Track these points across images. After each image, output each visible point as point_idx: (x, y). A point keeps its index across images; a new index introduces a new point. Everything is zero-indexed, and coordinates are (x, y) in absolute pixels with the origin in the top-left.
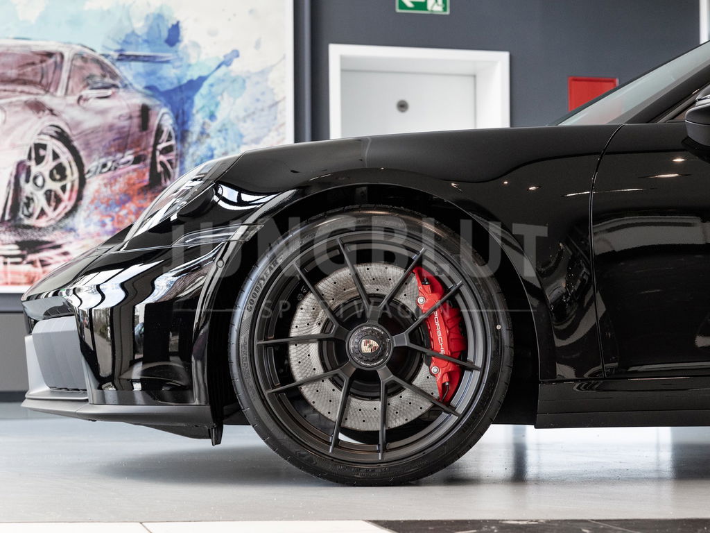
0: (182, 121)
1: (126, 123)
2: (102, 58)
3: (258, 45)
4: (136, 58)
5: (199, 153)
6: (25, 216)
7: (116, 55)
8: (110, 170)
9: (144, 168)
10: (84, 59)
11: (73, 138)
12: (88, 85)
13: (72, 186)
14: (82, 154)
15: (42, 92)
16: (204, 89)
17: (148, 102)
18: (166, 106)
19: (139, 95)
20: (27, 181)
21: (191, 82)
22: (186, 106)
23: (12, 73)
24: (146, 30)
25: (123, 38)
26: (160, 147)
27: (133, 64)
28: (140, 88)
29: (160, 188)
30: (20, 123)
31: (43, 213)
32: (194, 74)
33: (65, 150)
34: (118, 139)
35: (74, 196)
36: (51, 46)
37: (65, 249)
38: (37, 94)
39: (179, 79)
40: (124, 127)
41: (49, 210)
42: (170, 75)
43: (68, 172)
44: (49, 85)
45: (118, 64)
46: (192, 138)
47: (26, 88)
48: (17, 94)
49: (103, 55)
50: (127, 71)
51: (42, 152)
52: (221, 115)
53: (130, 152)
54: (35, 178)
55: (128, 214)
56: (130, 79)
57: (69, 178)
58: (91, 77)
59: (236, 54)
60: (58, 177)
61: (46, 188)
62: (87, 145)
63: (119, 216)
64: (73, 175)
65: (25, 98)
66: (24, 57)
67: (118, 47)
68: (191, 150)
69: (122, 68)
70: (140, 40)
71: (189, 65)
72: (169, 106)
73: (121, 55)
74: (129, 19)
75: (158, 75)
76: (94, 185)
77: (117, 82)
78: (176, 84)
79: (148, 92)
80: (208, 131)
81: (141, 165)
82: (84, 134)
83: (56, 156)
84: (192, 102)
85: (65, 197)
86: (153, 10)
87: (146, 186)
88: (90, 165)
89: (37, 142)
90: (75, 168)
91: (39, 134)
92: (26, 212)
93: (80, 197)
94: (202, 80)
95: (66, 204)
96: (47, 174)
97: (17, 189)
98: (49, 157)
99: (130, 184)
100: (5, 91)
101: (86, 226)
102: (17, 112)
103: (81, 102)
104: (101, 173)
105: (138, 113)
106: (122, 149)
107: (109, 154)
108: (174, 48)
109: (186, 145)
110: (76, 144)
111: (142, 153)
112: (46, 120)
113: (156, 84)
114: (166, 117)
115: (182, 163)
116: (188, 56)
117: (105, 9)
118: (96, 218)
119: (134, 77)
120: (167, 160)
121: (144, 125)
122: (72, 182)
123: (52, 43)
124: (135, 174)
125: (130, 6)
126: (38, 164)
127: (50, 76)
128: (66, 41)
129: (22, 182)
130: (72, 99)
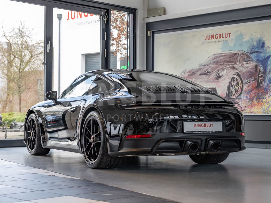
0: (265, 68)
1: (252, 70)
2: (247, 53)
4: (254, 52)
5: (269, 77)
8: (248, 83)
9: (256, 82)
10: (242, 53)
12: (244, 61)
13: (240, 87)
14: (242, 79)
15: (234, 64)
17: (257, 64)
19: (255, 62)
20: (231, 87)
21: (267, 57)
22: (266, 64)
23: (228, 60)
24: (257, 44)
25: (251, 47)
26: (260, 76)
27: (254, 54)
28: (255, 60)
29: (260, 87)
30: (230, 72)
31: (234, 95)
32: (268, 55)
33: (239, 78)
34: (250, 74)
36: (236, 52)
37: (239, 104)
39: (264, 57)
40: (252, 71)
42: (262, 55)
43: (240, 84)
44: (235, 62)
45: (250, 54)
46: (268, 72)
47: (231, 63)
48: (229, 65)
50: (252, 56)
53: (253, 78)
54: (233, 86)
55: (252, 94)
56: (253, 58)
58: (245, 58)
60: (237, 85)
61: (235, 88)
62: (243, 76)
65: (231, 66)
66: (231, 55)
67: (250, 50)
68: (267, 76)
69: (251, 55)
70: (255, 47)
71: (267, 53)
72: (262, 64)
73: (251, 52)
74: (253, 42)
75: (259, 56)
76: (245, 87)
77: (250, 59)
78: (264, 58)
79: (257, 61)
82: (243, 74)
83: (237, 80)
84: (268, 63)
85: (239, 90)
86: (258, 39)
87: (256, 86)
88: (244, 82)
90: (241, 83)
91: (233, 75)
92: (231, 95)
93: (242, 90)
94: (270, 56)
95: (239, 92)
96: (235, 85)
99: (253, 86)
100: (227, 64)
101: (243, 98)
102: (229, 69)
103: (242, 65)
104: (246, 84)
105: (255, 67)
106: (251, 77)
107: (248, 79)
108: (263, 49)
109: (266, 75)
110: (241, 76)
111: (256, 78)
112: (235, 71)
113: (259, 59)
114: (261, 67)
115: (265, 80)
116: (267, 50)
117: (248, 40)
118: (245, 95)
119: (254, 57)
120: (262, 79)
121: (256, 70)
122: (240, 86)
123: (236, 51)
124: (254, 83)
125: (253, 38)
126: (233, 82)
127: (236, 59)
128: (239, 50)
129: (230, 87)
130: (240, 65)
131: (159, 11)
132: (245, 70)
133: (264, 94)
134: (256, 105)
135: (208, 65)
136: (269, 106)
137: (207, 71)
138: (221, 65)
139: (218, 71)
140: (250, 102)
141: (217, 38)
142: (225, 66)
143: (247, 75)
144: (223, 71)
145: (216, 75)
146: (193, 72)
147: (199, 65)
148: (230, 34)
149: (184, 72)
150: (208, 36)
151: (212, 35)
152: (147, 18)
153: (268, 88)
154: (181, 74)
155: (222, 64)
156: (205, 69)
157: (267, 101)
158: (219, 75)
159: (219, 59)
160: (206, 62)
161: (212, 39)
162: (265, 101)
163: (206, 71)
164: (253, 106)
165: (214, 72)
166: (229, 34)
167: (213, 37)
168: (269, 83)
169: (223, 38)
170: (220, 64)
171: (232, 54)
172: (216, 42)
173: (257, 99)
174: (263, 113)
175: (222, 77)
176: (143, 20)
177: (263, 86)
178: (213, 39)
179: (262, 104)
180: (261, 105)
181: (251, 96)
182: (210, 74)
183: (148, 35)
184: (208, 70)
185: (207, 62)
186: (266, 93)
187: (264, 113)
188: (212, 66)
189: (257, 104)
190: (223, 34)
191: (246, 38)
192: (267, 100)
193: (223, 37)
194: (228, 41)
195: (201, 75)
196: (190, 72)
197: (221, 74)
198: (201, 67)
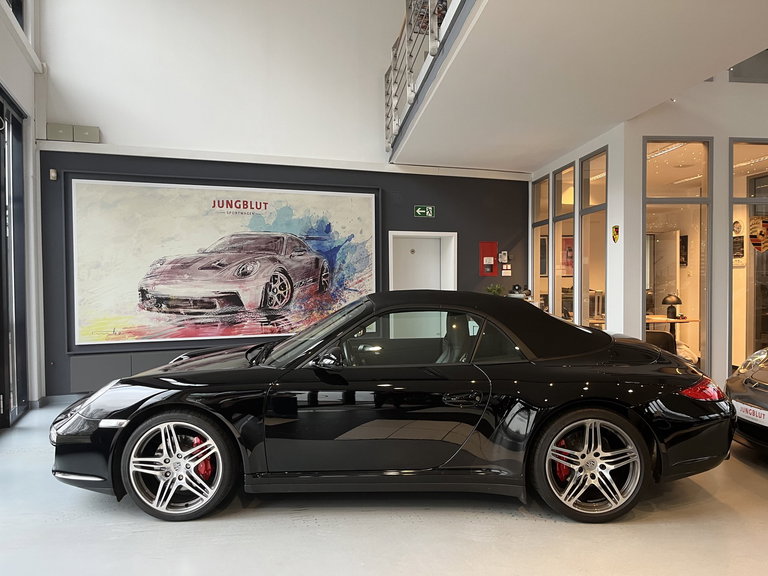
0: (332, 264)
1: (309, 266)
3: (361, 232)
4: (313, 239)
5: (338, 277)
7: (305, 238)
8: (303, 285)
9: (317, 283)
10: (291, 238)
11: (288, 272)
12: (294, 250)
13: (288, 292)
14: (292, 279)
15: (276, 254)
16: (340, 251)
17: (318, 257)
18: (325, 258)
19: (315, 254)
20: (270, 291)
21: (335, 248)
22: (333, 258)
23: (263, 246)
24: (317, 227)
25: (308, 230)
26: (323, 275)
27: (312, 241)
28: (315, 251)
29: (323, 292)
30: (267, 267)
31: (277, 304)
32: (336, 244)
33: (285, 277)
34: (307, 272)
35: (289, 296)
36: (279, 234)
38: (274, 255)
39: (330, 247)
41: (279, 302)
42: (327, 244)
44: (278, 251)
45: (306, 241)
46: (336, 271)
47: (269, 252)
48: (265, 255)
49: (300, 238)
50: (309, 244)
51: (276, 279)
52: (347, 261)
53: (311, 277)
54: (273, 289)
55: (310, 303)
56: (311, 247)
58: (295, 247)
59: (353, 236)
60: (282, 289)
61: (278, 293)
62: (294, 275)
64: (288, 287)
65: (268, 256)
66: (268, 239)
67: (306, 234)
68: (335, 276)
70: (315, 231)
71: (334, 241)
72: (327, 258)
73: (307, 238)
74: (310, 222)
75: (322, 245)
76: (297, 292)
77: (306, 249)
78: (329, 249)
79: (319, 253)
81: (315, 283)
82: (293, 271)
83: (281, 280)
84: (336, 256)
85: (286, 297)
86: (320, 218)
87: (318, 291)
88: (295, 284)
89: (274, 274)
90: (289, 285)
91: (274, 271)
92: (270, 304)
93: (291, 297)
94: (339, 247)
95: (286, 300)
96: (278, 288)
97: (266, 294)
98: (279, 281)
99: (311, 290)
100: (260, 254)
102: (265, 262)
103: (291, 257)
104: (300, 286)
105: (314, 261)
106: (308, 276)
107: (302, 279)
108: (329, 234)
109: (334, 274)
110: (289, 275)
111: (316, 278)
112: (278, 265)
113: (321, 249)
114: (325, 263)
115: (332, 281)
116: (334, 237)
117: (300, 218)
118: (298, 305)
119: (313, 246)
120: (326, 280)
121: (317, 266)
122: (288, 290)
124: (313, 286)
125: (311, 217)
126: (274, 284)
127: (279, 247)
128: (284, 232)
129: (268, 291)
130: (288, 256)
132: (296, 265)
133: (330, 302)
135: (219, 252)
137: (218, 262)
139: (242, 264)
140: (306, 315)
141: (239, 208)
142: (257, 256)
143: (300, 273)
144: (252, 265)
145: (238, 270)
147: (197, 252)
149: (162, 262)
150: (219, 201)
151: (228, 202)
153: (337, 293)
154: (153, 265)
155: (251, 252)
156: (214, 259)
158: (245, 271)
159: (245, 244)
160: (214, 246)
161: (227, 207)
163: (215, 262)
165: (234, 264)
166: (264, 203)
167: (229, 204)
168: (339, 286)
169: (252, 208)
170: (246, 252)
171: (271, 237)
172: (236, 213)
173: (319, 311)
175: (251, 275)
177: (328, 291)
178: (231, 207)
181: (308, 306)
182: (226, 268)
184: (220, 261)
185: (217, 246)
186: (335, 301)
188: (228, 254)
190: (251, 202)
191: (298, 215)
194: (263, 216)
195: (202, 268)
196: (176, 263)
197: (248, 269)
198: (204, 255)
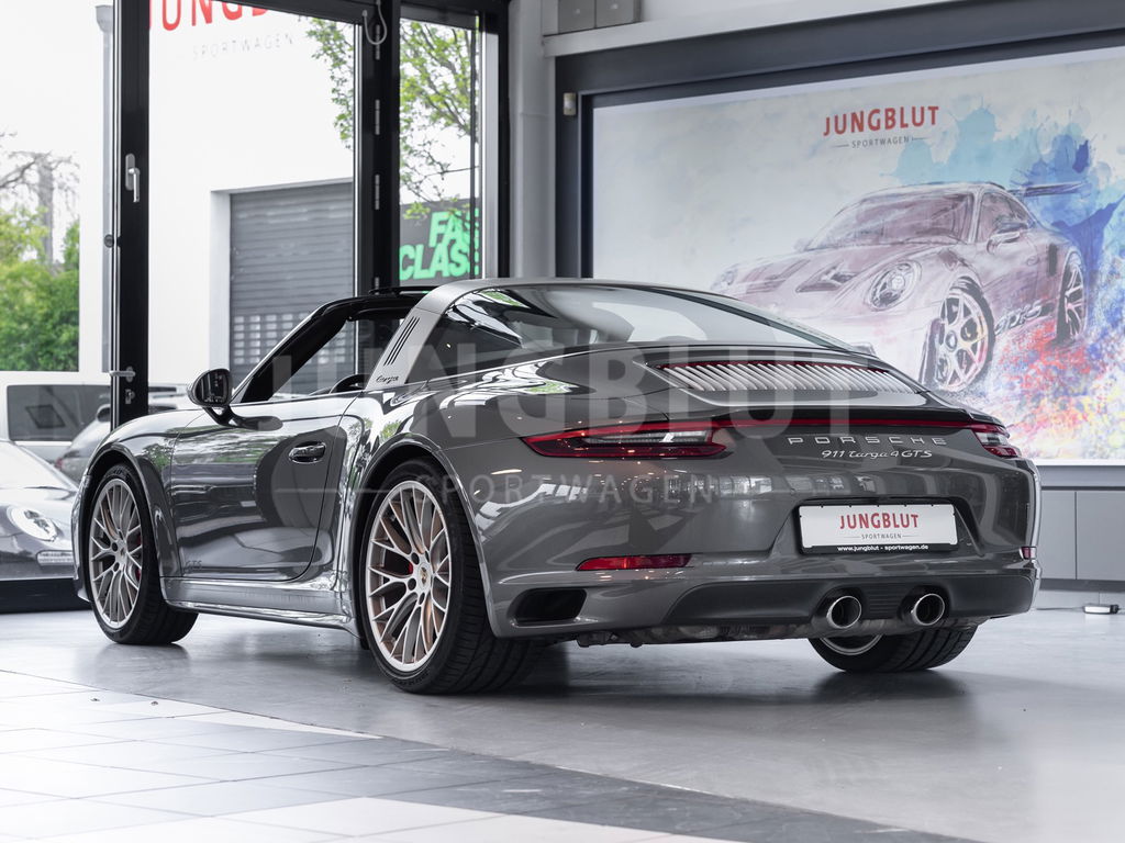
0: (1091, 258)
1: (1034, 268)
2: (1010, 195)
4: (1044, 191)
5: (1108, 297)
6: (939, 380)
7: (1023, 190)
8: (1018, 324)
9: (1052, 318)
10: (990, 196)
11: (983, 290)
12: (997, 227)
13: (983, 345)
14: (992, 307)
15: (954, 241)
16: (1113, 221)
17: (1056, 241)
18: (1074, 244)
19: (1046, 234)
20: (941, 342)
21: (1100, 212)
22: (1096, 241)
23: (927, 223)
24: (1053, 156)
25: (1031, 169)
26: (1068, 293)
27: (1040, 197)
28: (1046, 224)
29: (1068, 342)
30: (934, 279)
31: (955, 376)
32: (1103, 203)
33: (976, 304)
34: (1026, 287)
35: (984, 356)
36: (962, 188)
38: (950, 244)
39: (1088, 212)
40: (1032, 273)
41: (960, 373)
42: (1078, 203)
43: (979, 329)
44: (961, 231)
45: (1025, 200)
46: (1102, 279)
47: (939, 238)
48: (932, 245)
49: (1011, 191)
50: (1036, 208)
51: (954, 309)
53: (1038, 301)
54: (948, 337)
55: (1036, 373)
56: (1038, 215)
57: (980, 336)
58: (1000, 217)
60: (969, 335)
61: (958, 349)
62: (996, 296)
63: (1027, 377)
64: (983, 332)
65: (938, 249)
66: (938, 203)
67: (1025, 180)
68: (1100, 295)
69: (1030, 204)
70: (1047, 168)
71: (1099, 192)
72: (1077, 244)
73: (1028, 190)
74: (1037, 146)
75: (1066, 208)
76: (1003, 341)
77: (1025, 222)
78: (1084, 217)
79: (1057, 230)
80: (1117, 270)
81: (1048, 316)
82: (995, 284)
83: (967, 312)
84: (1102, 236)
85: (976, 357)
86: (1060, 132)
87: (1053, 341)
88: (999, 320)
89: (950, 296)
90: (985, 325)
91: (951, 289)
92: (940, 377)
93: (989, 358)
94: (1112, 207)
95: (977, 366)
96: (958, 332)
97: (932, 350)
98: (961, 314)
99: (1038, 339)
100: (921, 243)
101: (996, 390)
102: (931, 266)
103: (990, 248)
104: (1010, 328)
105: (1046, 255)
106: (1030, 299)
107: (1017, 305)
108: (1083, 174)
109: (1095, 289)
110: (985, 296)
111: (1050, 302)
112: (959, 272)
113: (1064, 219)
114: (1075, 256)
115: (1091, 310)
116: (1097, 181)
117: (1013, 137)
118: (1005, 380)
119: (1042, 213)
120: (1077, 309)
121: (1052, 269)
122: (983, 340)
123: (963, 184)
124: (1043, 327)
125: (1039, 129)
126: (950, 323)
127: (962, 221)
128: (976, 180)
129: (937, 343)
130: (982, 246)
131: (615, 6)
132: (1000, 270)
133: (1087, 373)
134: (1053, 421)
135: (835, 247)
136: (1108, 423)
137: (833, 273)
138: (893, 244)
139: (881, 273)
140: (1024, 408)
141: (878, 128)
142: (911, 250)
143: (1010, 291)
144: (903, 273)
145: (872, 290)
146: (768, 275)
147: (795, 247)
148: (933, 109)
149: (730, 277)
150: (836, 118)
151: (854, 115)
152: (560, 34)
153: (1104, 346)
154: (716, 284)
155: (901, 240)
156: (825, 265)
157: (1102, 405)
158: (887, 290)
159: (889, 219)
160: (827, 232)
161: (853, 131)
162: (1090, 405)
163: (827, 273)
164: (1038, 428)
165: (866, 274)
166: (930, 108)
167: (857, 122)
168: (1109, 325)
169: (904, 125)
170: (890, 240)
171: (945, 197)
172: (871, 143)
173: (1057, 398)
174: (1083, 455)
175: (900, 300)
176: (543, 43)
177: (1081, 340)
178: (861, 129)
179: (1080, 417)
180: (1074, 423)
181: (1028, 384)
182: (848, 284)
183: (566, 113)
184: (838, 269)
185: (831, 231)
186: (1098, 369)
187: (1087, 455)
188: (855, 248)
189: (1055, 418)
190: (902, 109)
191: (1008, 128)
192: (1099, 398)
193: (905, 122)
194: (928, 142)
195: (804, 289)
196: (755, 279)
197: (895, 286)
198: (806, 255)
